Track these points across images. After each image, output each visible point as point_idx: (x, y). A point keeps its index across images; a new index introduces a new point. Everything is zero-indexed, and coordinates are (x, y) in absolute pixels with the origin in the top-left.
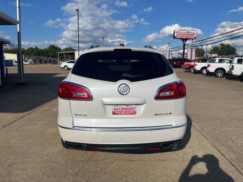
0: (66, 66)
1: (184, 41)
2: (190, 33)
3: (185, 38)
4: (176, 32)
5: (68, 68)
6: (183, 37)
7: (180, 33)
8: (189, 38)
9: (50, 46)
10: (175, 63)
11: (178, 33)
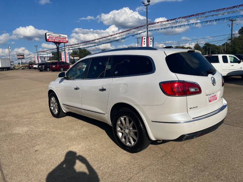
1: (57, 45)
2: (62, 37)
3: (57, 41)
4: (48, 35)
6: (56, 41)
7: (52, 36)
8: (61, 41)
10: (54, 67)
11: (50, 36)
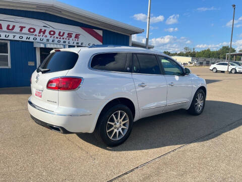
0: (214, 68)
5: (217, 71)
9: (223, 47)
